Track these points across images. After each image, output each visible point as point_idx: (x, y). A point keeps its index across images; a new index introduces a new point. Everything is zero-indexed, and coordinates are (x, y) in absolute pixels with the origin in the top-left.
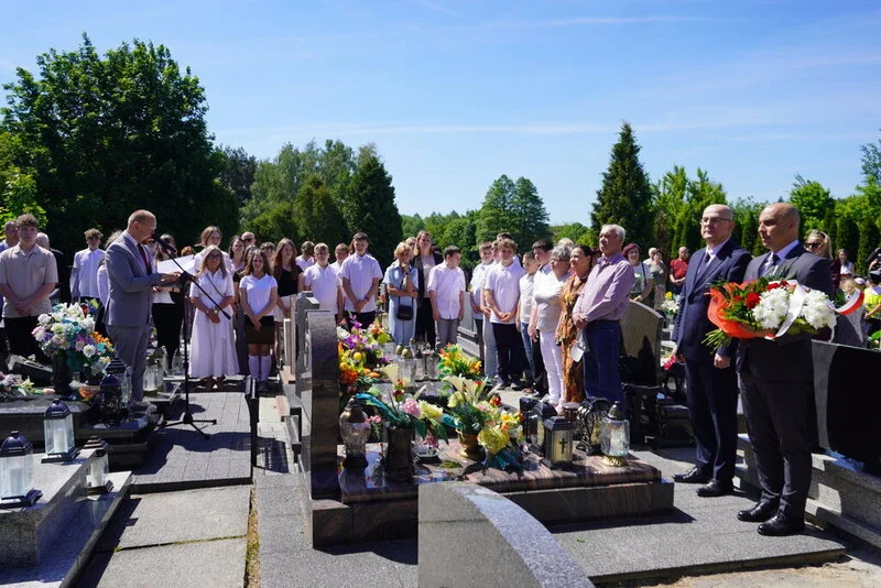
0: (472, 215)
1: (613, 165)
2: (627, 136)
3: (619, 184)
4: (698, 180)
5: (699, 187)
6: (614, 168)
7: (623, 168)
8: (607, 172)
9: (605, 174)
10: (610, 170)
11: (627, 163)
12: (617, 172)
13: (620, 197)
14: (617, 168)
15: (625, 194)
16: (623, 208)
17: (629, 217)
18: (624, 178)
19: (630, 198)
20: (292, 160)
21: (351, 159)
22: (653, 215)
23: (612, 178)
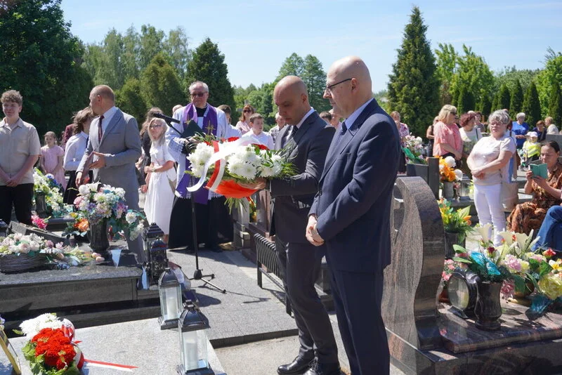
0: (266, 87)
1: (405, 43)
2: (416, 18)
3: (411, 58)
4: (465, 55)
5: (465, 60)
6: (407, 45)
7: (414, 44)
8: (401, 48)
9: (399, 51)
10: (403, 47)
11: (417, 40)
12: (409, 49)
13: (413, 69)
14: (409, 45)
15: (416, 67)
16: (415, 78)
17: (420, 86)
18: (415, 53)
19: (421, 70)
20: (115, 43)
21: (163, 41)
22: (439, 83)
23: (405, 53)
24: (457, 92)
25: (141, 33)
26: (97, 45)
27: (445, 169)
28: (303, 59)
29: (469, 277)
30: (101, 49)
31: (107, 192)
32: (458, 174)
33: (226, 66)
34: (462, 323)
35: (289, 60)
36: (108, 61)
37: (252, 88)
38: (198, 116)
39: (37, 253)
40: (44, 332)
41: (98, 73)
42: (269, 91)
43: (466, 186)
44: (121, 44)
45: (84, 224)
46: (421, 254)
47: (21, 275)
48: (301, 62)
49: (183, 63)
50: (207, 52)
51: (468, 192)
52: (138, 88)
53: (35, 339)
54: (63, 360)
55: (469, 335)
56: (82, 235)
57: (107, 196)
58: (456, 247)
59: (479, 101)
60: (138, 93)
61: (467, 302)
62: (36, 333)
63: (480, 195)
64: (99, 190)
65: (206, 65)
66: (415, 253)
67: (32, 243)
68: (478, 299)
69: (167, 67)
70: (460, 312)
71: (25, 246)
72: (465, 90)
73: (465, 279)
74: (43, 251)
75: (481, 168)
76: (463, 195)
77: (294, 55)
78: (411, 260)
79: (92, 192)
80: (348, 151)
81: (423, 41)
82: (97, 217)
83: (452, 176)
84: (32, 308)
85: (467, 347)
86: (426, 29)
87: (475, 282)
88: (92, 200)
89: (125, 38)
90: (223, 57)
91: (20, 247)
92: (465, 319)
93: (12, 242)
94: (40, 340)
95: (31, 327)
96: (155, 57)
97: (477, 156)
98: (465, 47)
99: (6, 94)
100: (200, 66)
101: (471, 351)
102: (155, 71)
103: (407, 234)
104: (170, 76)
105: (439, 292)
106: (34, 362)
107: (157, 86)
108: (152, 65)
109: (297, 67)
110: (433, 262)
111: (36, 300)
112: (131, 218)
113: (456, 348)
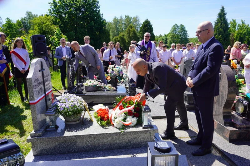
0: (165, 35)
1: (218, 19)
2: (223, 10)
3: (220, 25)
4: (242, 23)
5: (241, 25)
6: (218, 20)
7: (221, 20)
8: (216, 21)
9: (215, 22)
10: (217, 21)
11: (222, 18)
13: (220, 29)
14: (219, 20)
15: (221, 28)
16: (221, 32)
17: (222, 35)
18: (221, 23)
19: (223, 29)
20: (116, 21)
21: (132, 20)
22: (230, 34)
23: (217, 23)
24: (237, 37)
25: (125, 18)
26: (110, 22)
27: (233, 64)
28: (179, 26)
29: (244, 102)
30: (112, 23)
31: (118, 68)
32: (238, 66)
33: (153, 28)
34: (240, 118)
35: (174, 26)
36: (114, 27)
37: (161, 36)
38: (146, 44)
39: (96, 86)
40: (100, 110)
41: (111, 31)
42: (166, 37)
43: (241, 71)
44: (118, 21)
45: (109, 78)
46: (227, 92)
47: (91, 92)
48: (178, 26)
49: (138, 27)
50: (147, 24)
51: (241, 73)
52: (123, 36)
53: (98, 111)
54: (106, 118)
55: (242, 122)
56: (108, 81)
57: (117, 69)
58: (240, 91)
59: (245, 40)
60: (124, 37)
61: (243, 111)
62: (98, 110)
63: (247, 74)
64: (115, 67)
65: (146, 28)
66: (224, 92)
67: (95, 83)
68: (247, 110)
69: (133, 29)
70: (239, 114)
71: (92, 84)
72: (240, 37)
73: (243, 103)
74: (98, 85)
75: (248, 64)
76: (239, 74)
77: (176, 24)
78: (223, 94)
79: (113, 68)
80: (204, 55)
81: (225, 18)
82: (114, 75)
83: (235, 67)
84: (94, 103)
85: (242, 126)
86: (226, 14)
87: (247, 104)
88: (113, 70)
89: (119, 20)
90: (152, 25)
91: (91, 84)
92: (241, 117)
93: (89, 82)
94: (99, 112)
95: (96, 108)
96: (129, 26)
97: (247, 60)
98: (242, 20)
99: (86, 37)
100: (144, 28)
101: (244, 128)
102: (129, 30)
103: (222, 85)
104: (134, 32)
105: (232, 107)
106: (97, 118)
107: (130, 35)
108: (128, 28)
109: (176, 28)
110: (231, 96)
111: (95, 100)
112: (125, 76)
113: (238, 126)
